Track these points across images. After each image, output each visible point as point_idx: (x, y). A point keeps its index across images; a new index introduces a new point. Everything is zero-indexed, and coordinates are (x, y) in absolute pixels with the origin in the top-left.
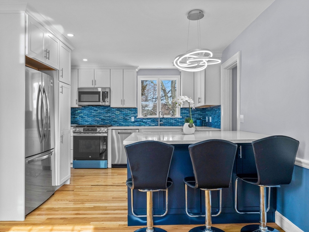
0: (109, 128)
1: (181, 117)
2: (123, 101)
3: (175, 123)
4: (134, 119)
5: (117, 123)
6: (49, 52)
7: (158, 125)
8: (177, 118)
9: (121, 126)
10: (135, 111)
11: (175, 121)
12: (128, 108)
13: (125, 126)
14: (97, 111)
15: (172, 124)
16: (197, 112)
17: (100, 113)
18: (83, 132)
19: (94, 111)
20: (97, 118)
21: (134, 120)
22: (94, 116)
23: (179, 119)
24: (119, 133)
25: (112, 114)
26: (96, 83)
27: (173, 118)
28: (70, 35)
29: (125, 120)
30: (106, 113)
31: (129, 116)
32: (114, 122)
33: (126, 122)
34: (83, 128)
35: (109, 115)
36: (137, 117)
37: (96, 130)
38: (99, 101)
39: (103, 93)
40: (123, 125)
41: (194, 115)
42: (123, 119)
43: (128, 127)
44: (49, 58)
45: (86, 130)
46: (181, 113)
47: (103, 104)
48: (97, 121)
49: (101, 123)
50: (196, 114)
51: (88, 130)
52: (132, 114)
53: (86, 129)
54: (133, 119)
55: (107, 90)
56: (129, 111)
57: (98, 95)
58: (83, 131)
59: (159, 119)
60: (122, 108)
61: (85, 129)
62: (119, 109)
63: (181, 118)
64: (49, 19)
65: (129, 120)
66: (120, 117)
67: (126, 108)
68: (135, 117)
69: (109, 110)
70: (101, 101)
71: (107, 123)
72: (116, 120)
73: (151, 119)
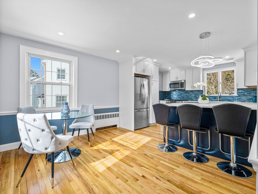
1: (238, 95)
3: (232, 99)
5: (191, 99)
6: (145, 70)
8: (234, 96)
10: (201, 92)
12: (197, 90)
14: (180, 93)
20: (180, 96)
23: (236, 96)
25: (188, 94)
26: (178, 78)
27: (230, 96)
28: (155, 60)
30: (185, 93)
31: (198, 95)
32: (189, 98)
34: (170, 101)
38: (179, 88)
39: (181, 83)
40: (194, 100)
42: (195, 97)
44: (145, 72)
46: (238, 93)
47: (182, 89)
48: (180, 98)
49: (182, 99)
50: (253, 93)
52: (200, 94)
55: (183, 81)
56: (198, 92)
57: (178, 84)
60: (193, 91)
62: (192, 91)
64: (144, 57)
65: (198, 97)
66: (192, 96)
67: (196, 91)
70: (180, 87)
71: (185, 99)
72: (190, 97)
73: (213, 96)
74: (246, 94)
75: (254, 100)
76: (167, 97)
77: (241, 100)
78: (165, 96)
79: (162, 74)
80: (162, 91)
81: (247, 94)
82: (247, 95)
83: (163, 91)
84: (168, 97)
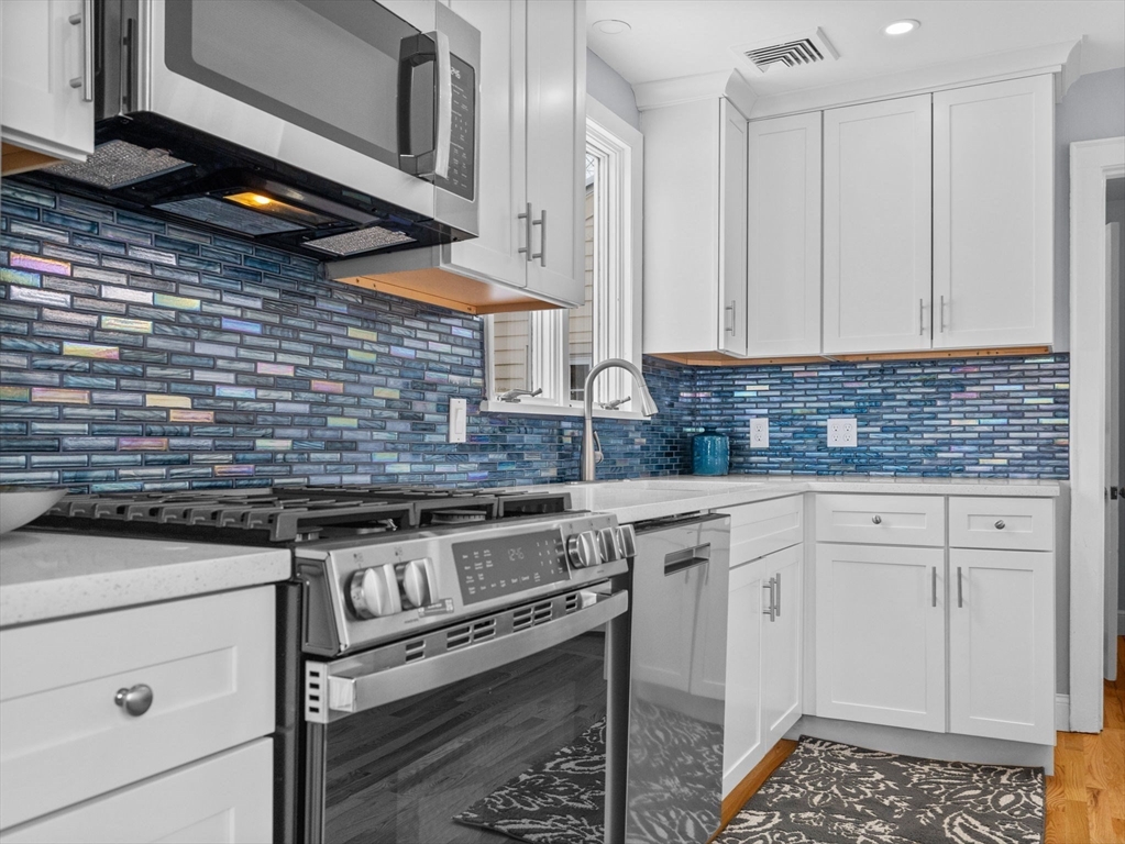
4: (465, 419)
17: (201, 323)
20: (168, 387)
21: (465, 430)
22: (134, 358)
27: (617, 421)
29: (412, 427)
30: (267, 329)
31: (434, 387)
35: (291, 357)
36: (483, 406)
48: (166, 427)
54: (459, 423)
56: (435, 344)
59: (589, 426)
63: (643, 423)
65: (434, 427)
66: (379, 399)
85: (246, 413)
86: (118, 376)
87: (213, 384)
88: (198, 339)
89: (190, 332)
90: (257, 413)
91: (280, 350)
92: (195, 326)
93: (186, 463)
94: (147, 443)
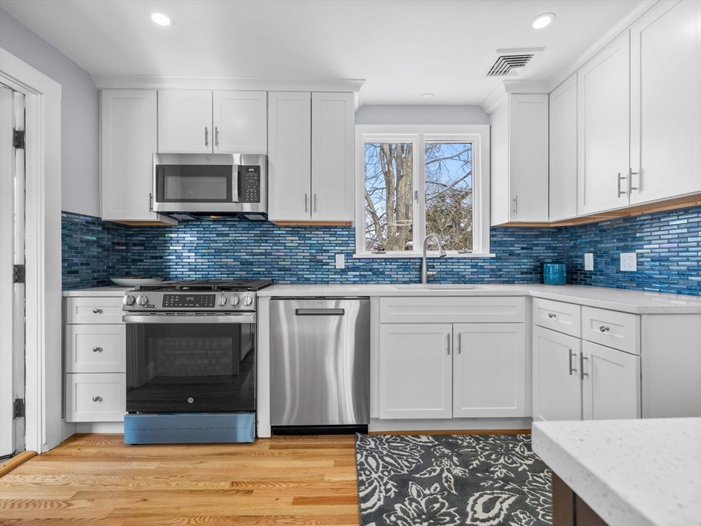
0: (260, 293)
1: (493, 255)
2: (310, 202)
3: (471, 273)
4: (344, 261)
5: (292, 274)
7: (420, 282)
8: (478, 258)
9: (303, 283)
10: (347, 236)
11: (473, 267)
12: (325, 227)
13: (316, 283)
14: (227, 235)
15: (461, 279)
16: (543, 240)
17: (236, 242)
18: (161, 308)
19: (218, 235)
20: (227, 257)
21: (344, 264)
22: (218, 252)
23: (484, 260)
24: (297, 310)
25: (274, 244)
26: (219, 141)
27: (465, 258)
29: (316, 264)
30: (256, 241)
31: (327, 251)
32: (280, 270)
33: (318, 269)
34: (161, 294)
35: (265, 247)
36: (354, 256)
37: (212, 300)
38: (229, 199)
39: (242, 170)
41: (531, 249)
42: (311, 261)
43: (326, 285)
45: (175, 302)
46: (493, 243)
47: (247, 207)
48: (227, 266)
49: (238, 274)
51: (182, 301)
52: (337, 245)
53: (175, 295)
54: (340, 262)
56: (328, 238)
57: (224, 180)
58: (164, 306)
59: (424, 261)
61: (170, 296)
62: (297, 229)
63: (492, 258)
65: (328, 264)
66: (300, 256)
67: (318, 227)
68: (349, 255)
69: (264, 234)
70: (235, 197)
71: (259, 273)
72: (287, 263)
73: (396, 259)
74: (517, 248)
75: (554, 273)
76: (141, 266)
77: (500, 276)
78: (124, 260)
79: (98, 93)
80: (97, 221)
81: (523, 248)
82: (519, 254)
83: (105, 218)
84: (147, 263)
85: (250, 262)
86: (215, 256)
87: (240, 256)
88: (235, 246)
89: (233, 244)
90: (253, 262)
91: (261, 246)
92: (234, 243)
93: (233, 274)
94: (222, 270)
